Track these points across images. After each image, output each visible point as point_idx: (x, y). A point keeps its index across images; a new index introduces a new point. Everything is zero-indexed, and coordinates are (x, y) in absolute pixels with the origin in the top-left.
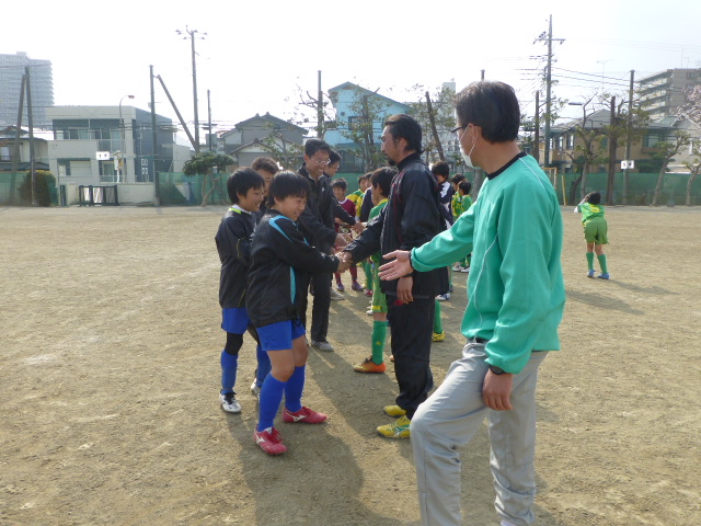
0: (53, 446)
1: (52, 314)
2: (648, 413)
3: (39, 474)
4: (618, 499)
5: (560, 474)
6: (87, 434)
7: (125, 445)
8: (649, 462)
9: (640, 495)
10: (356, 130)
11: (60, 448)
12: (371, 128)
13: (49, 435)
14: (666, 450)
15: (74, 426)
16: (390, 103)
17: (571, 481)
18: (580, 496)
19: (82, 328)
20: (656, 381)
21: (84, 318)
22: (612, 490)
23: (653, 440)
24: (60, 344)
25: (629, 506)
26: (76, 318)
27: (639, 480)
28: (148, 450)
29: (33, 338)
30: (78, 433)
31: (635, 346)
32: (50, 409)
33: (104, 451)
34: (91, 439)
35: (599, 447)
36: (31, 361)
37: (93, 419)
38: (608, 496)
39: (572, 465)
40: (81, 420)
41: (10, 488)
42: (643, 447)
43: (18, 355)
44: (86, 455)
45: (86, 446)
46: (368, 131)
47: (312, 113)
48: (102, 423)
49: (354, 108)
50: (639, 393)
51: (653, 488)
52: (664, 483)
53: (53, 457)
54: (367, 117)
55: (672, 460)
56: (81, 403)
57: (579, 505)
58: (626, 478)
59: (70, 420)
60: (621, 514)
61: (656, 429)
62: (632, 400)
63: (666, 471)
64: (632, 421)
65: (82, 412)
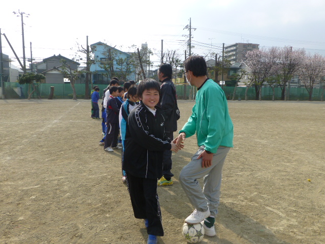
0: (17, 198)
2: (246, 173)
3: (18, 208)
4: (242, 199)
6: (31, 193)
7: (50, 195)
8: (250, 187)
9: (249, 197)
10: (106, 64)
12: (112, 64)
13: (13, 194)
14: (254, 184)
15: (22, 191)
16: (121, 53)
17: (225, 195)
18: (230, 199)
20: (247, 163)
22: (239, 196)
23: (250, 181)
25: (246, 201)
27: (247, 193)
28: (62, 197)
31: (237, 152)
32: (7, 185)
35: (232, 184)
37: (30, 188)
38: (239, 198)
40: (24, 188)
45: (33, 197)
50: (242, 167)
51: (252, 195)
52: (255, 193)
54: (110, 59)
55: (257, 187)
56: (20, 182)
57: (230, 201)
58: (243, 193)
59: (19, 189)
60: (244, 203)
61: (250, 178)
62: (240, 169)
63: (255, 190)
64: (241, 176)
65: (22, 185)
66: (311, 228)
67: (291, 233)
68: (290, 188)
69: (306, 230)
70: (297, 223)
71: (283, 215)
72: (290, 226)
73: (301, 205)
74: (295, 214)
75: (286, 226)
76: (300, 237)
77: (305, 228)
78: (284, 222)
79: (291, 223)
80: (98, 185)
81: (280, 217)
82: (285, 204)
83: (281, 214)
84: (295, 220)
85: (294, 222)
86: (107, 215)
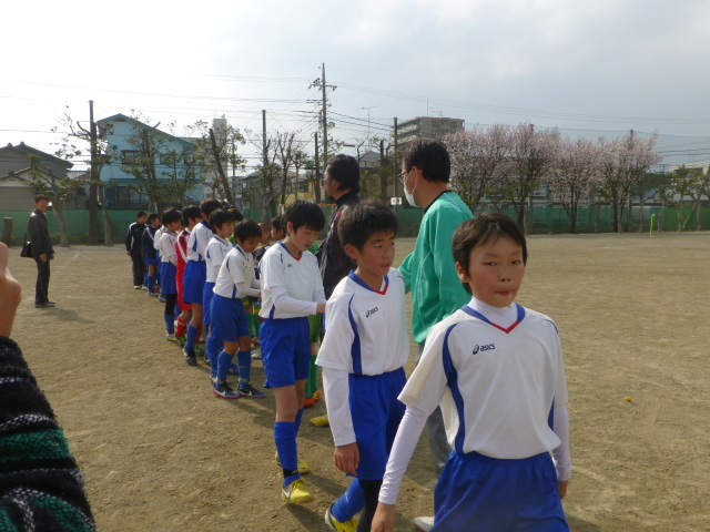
12: (152, 164)
46: (150, 168)
47: (84, 146)
54: (147, 151)
66: (664, 502)
67: (629, 516)
68: (596, 418)
69: (656, 507)
70: (633, 493)
71: (602, 479)
72: (623, 501)
73: (629, 454)
74: (622, 474)
75: (613, 500)
76: (649, 523)
77: (653, 501)
78: (607, 493)
79: (623, 494)
80: (178, 446)
81: (596, 483)
82: (596, 455)
83: (595, 476)
84: (628, 487)
85: (626, 490)
86: (223, 515)
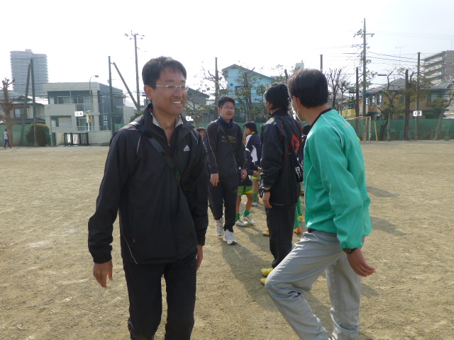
0: (46, 299)
1: (47, 215)
2: (432, 276)
3: (37, 317)
4: (413, 333)
5: (374, 316)
6: (68, 292)
7: (92, 299)
8: (434, 308)
9: (427, 331)
10: (240, 95)
11: (51, 301)
12: (250, 94)
13: (44, 292)
14: (445, 301)
15: (60, 286)
16: (262, 77)
17: (381, 321)
18: (387, 331)
19: (66, 224)
20: (437, 255)
21: (67, 217)
22: (408, 327)
23: (436, 294)
24: (52, 234)
26: (61, 217)
27: (427, 320)
28: (107, 302)
29: (34, 231)
30: (63, 291)
31: (423, 232)
32: (45, 276)
33: (79, 302)
34: (71, 295)
35: (400, 299)
36: (33, 245)
37: (72, 282)
38: (406, 331)
39: (382, 311)
40: (64, 283)
41: (19, 326)
42: (429, 299)
43: (25, 242)
44: (67, 305)
45: (68, 299)
46: (248, 95)
47: (212, 84)
48: (78, 285)
49: (238, 81)
50: (425, 263)
51: (436, 326)
52: (443, 322)
53: (46, 307)
54: (247, 86)
55: (448, 308)
56: (65, 272)
58: (418, 319)
59: (58, 283)
61: (438, 286)
62: (422, 268)
63: (445, 314)
64: (422, 282)
65: (65, 277)
